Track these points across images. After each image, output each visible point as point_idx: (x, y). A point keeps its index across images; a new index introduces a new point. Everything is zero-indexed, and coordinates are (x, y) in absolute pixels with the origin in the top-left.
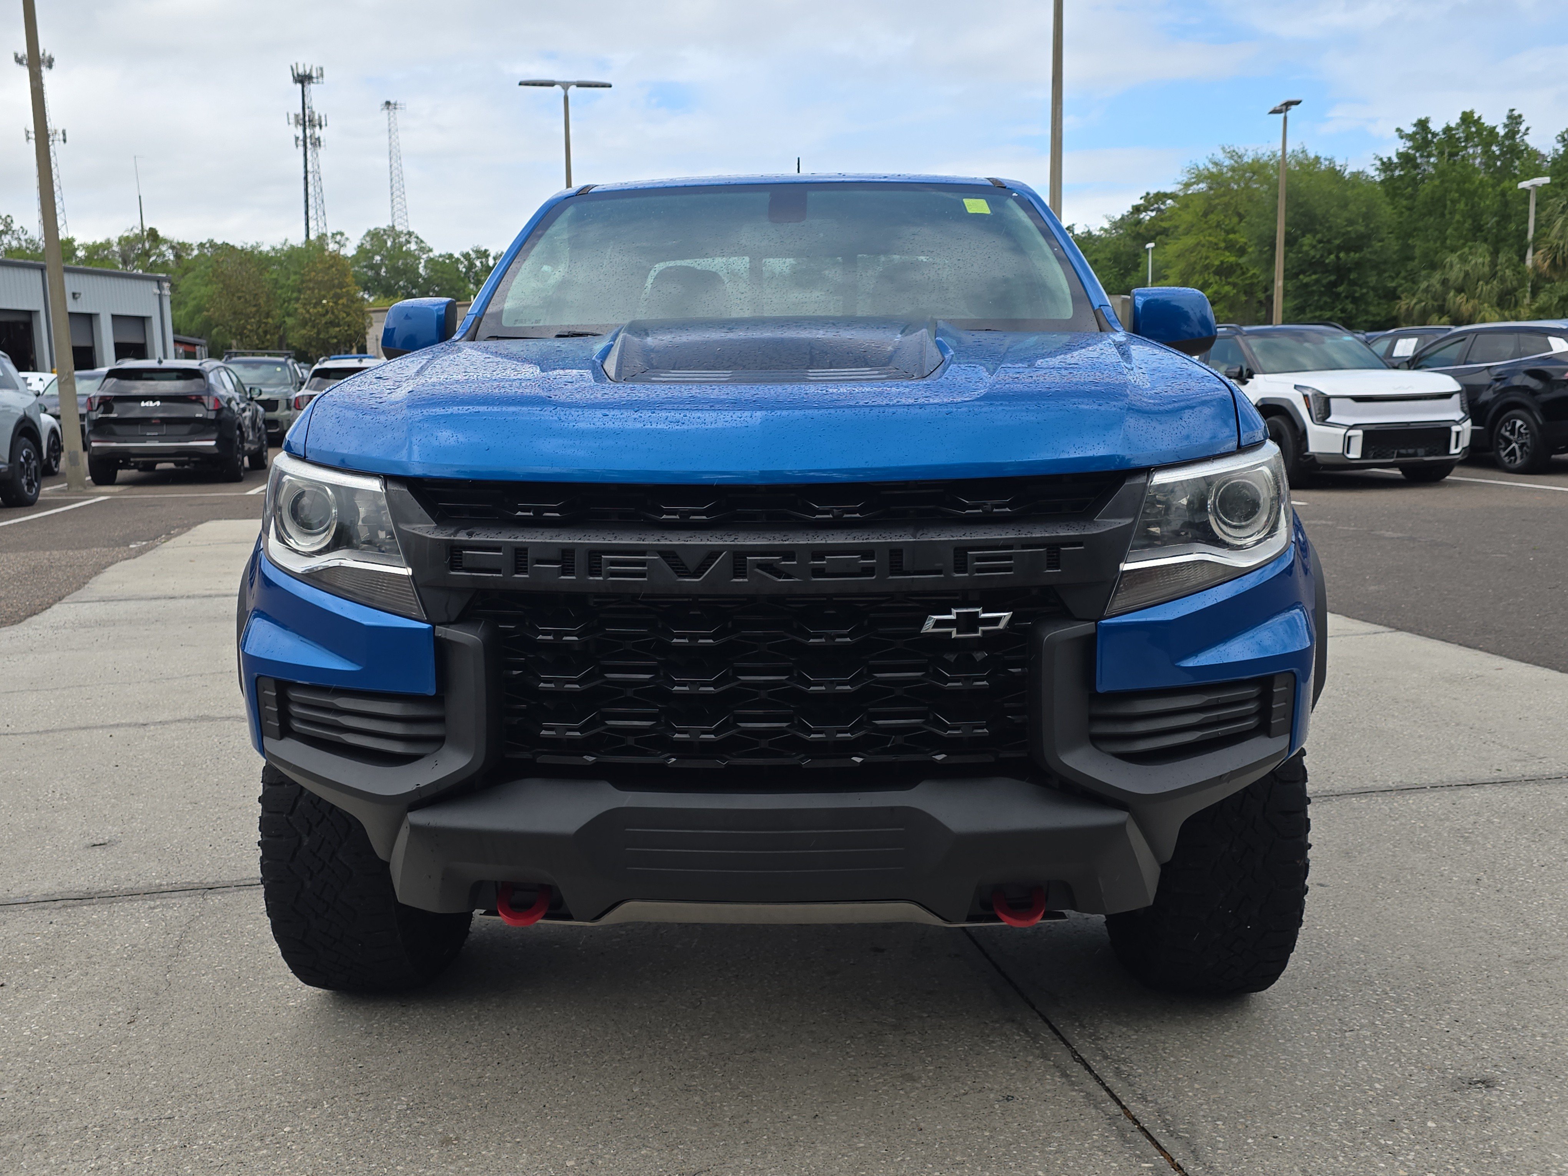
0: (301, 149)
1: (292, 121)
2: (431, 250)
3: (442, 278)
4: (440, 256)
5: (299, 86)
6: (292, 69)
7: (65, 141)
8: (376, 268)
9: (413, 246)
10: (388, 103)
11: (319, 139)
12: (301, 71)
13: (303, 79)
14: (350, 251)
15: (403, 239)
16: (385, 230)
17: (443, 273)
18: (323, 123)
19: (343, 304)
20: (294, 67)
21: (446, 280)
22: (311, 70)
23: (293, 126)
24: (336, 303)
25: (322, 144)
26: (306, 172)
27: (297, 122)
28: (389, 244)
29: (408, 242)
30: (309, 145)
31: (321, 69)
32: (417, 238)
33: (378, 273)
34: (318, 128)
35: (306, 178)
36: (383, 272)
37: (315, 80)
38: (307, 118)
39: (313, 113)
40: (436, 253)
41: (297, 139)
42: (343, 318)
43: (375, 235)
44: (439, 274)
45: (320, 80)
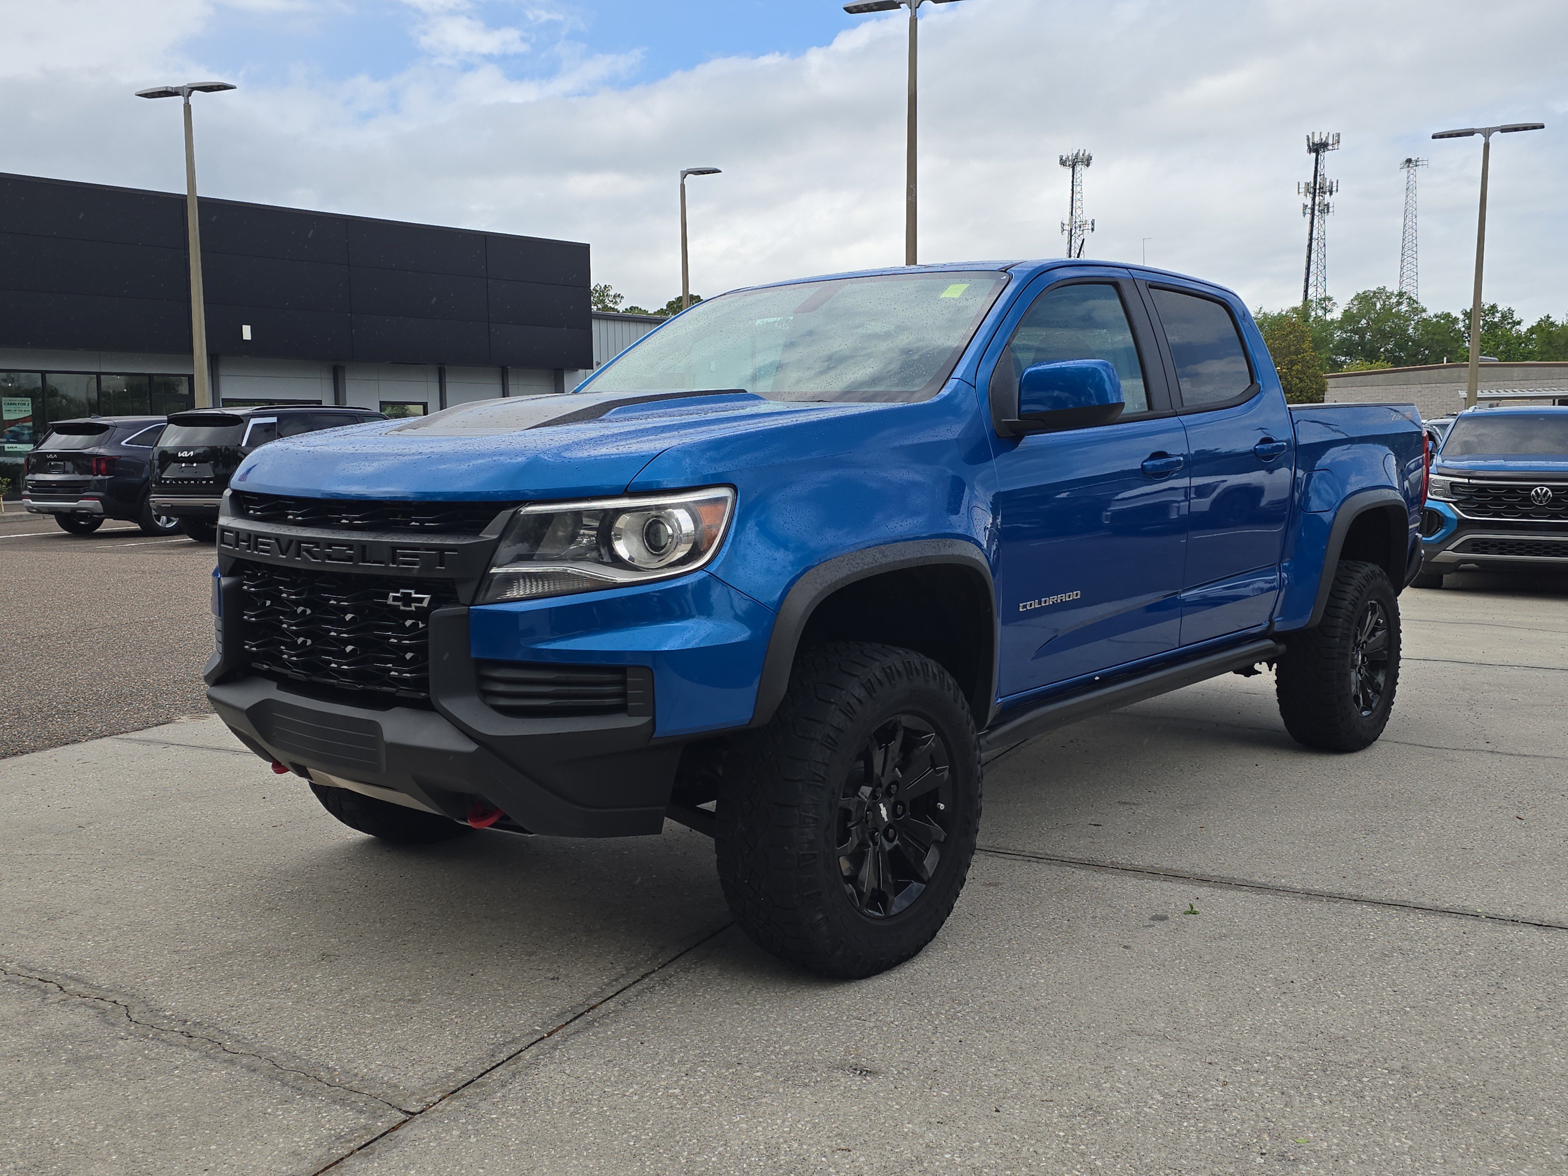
0: (1308, 216)
1: (1302, 190)
2: (1424, 311)
3: (1432, 339)
4: (1436, 316)
5: (1314, 155)
6: (1308, 139)
7: (1093, 230)
8: (1361, 332)
9: (1404, 308)
10: (1409, 161)
11: (1328, 205)
12: (1317, 140)
13: (1318, 148)
14: (1336, 314)
15: (1394, 300)
16: (1375, 293)
17: (1434, 334)
18: (1334, 189)
19: (1297, 370)
20: (1311, 137)
21: (1438, 341)
22: (1327, 138)
23: (1302, 195)
24: (1290, 369)
25: (1331, 210)
26: (1311, 239)
27: (1307, 191)
28: (1378, 306)
29: (1399, 304)
30: (1316, 212)
31: (1339, 135)
32: (1410, 298)
33: (1362, 337)
34: (1328, 193)
35: (1310, 246)
36: (1368, 336)
37: (1330, 147)
38: (1318, 186)
39: (1324, 179)
40: (1430, 313)
41: (1305, 206)
42: (1296, 384)
43: (1365, 299)
44: (1430, 336)
45: (1336, 147)
